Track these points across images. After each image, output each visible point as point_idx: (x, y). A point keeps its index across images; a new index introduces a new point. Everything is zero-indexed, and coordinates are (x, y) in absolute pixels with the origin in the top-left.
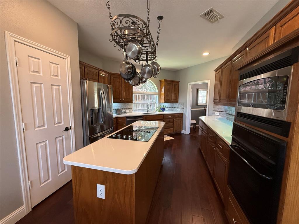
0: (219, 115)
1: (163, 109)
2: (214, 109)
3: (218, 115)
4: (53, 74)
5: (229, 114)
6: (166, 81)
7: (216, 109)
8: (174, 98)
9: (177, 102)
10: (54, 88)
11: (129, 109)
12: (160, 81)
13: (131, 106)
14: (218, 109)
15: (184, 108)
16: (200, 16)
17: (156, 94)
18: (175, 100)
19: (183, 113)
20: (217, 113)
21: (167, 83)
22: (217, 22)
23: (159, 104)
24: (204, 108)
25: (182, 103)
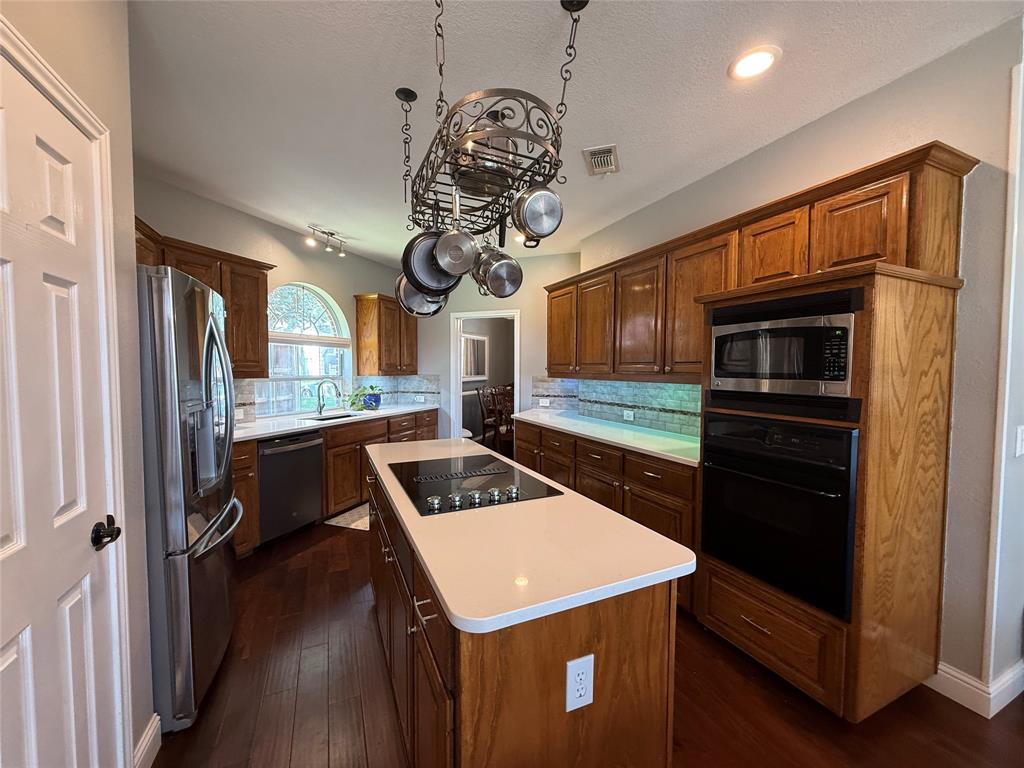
0: (548, 405)
1: (374, 400)
2: (535, 391)
3: (546, 407)
4: (49, 214)
5: (590, 401)
6: (382, 299)
7: (540, 390)
8: (406, 360)
9: (415, 372)
10: (53, 295)
11: (244, 405)
12: (358, 299)
13: (252, 393)
14: (547, 389)
15: (442, 391)
16: (583, 152)
17: (344, 346)
18: (409, 365)
19: (436, 410)
20: (545, 402)
21: (386, 308)
22: (600, 176)
23: (357, 380)
24: (477, 389)
25: (431, 376)
